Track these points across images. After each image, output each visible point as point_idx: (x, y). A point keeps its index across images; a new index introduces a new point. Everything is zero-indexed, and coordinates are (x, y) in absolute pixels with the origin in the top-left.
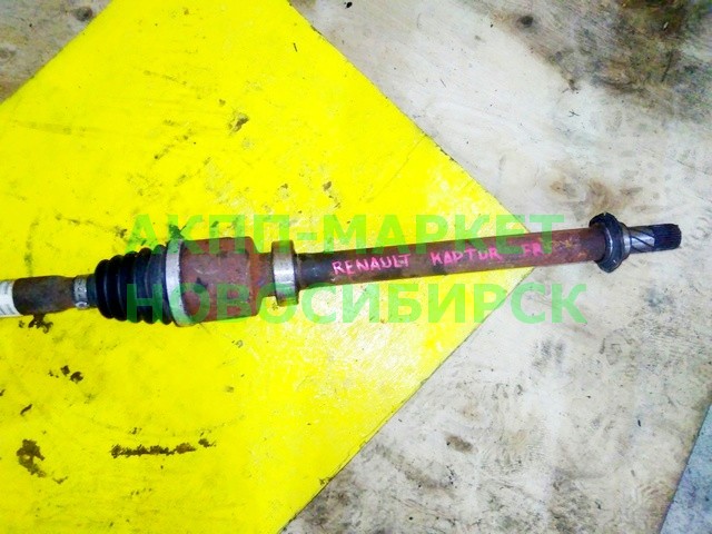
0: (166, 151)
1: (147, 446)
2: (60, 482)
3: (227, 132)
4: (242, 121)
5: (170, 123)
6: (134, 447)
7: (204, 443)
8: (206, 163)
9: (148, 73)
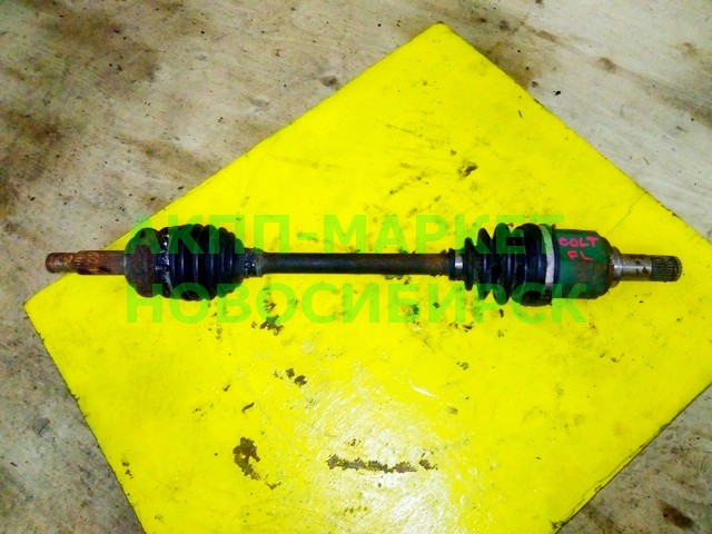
0: (401, 187)
1: (365, 460)
2: (272, 487)
3: (457, 176)
4: (471, 169)
5: (405, 166)
6: (351, 459)
7: (425, 464)
8: (437, 200)
9: (389, 126)
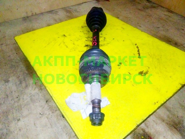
0: (66, 46)
1: (138, 53)
2: (149, 68)
4: (64, 35)
6: (138, 55)
7: (136, 45)
8: (71, 40)
9: (45, 47)
